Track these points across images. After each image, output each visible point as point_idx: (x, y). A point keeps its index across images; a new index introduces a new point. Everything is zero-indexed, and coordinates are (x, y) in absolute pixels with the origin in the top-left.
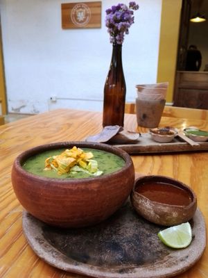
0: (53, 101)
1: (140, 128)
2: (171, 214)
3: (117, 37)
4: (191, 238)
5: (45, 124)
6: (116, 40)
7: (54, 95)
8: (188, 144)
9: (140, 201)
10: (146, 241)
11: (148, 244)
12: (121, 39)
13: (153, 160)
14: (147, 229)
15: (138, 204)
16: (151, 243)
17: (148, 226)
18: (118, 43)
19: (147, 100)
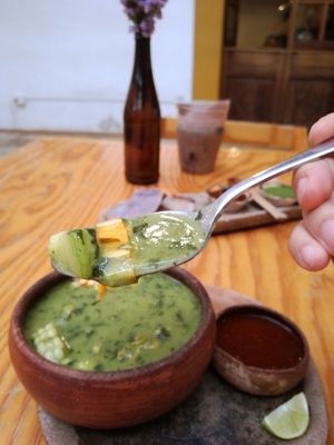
0: (19, 104)
1: (186, 176)
2: (277, 384)
3: (143, 25)
4: (307, 418)
5: (24, 177)
6: (140, 30)
7: (20, 94)
8: (269, 214)
9: (227, 365)
10: (242, 428)
11: (246, 434)
12: (150, 29)
13: (218, 245)
14: (239, 404)
15: (224, 369)
16: (249, 430)
17: (239, 397)
18: (145, 35)
19: (195, 130)
